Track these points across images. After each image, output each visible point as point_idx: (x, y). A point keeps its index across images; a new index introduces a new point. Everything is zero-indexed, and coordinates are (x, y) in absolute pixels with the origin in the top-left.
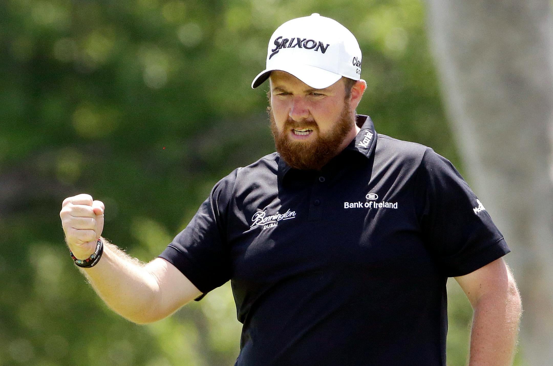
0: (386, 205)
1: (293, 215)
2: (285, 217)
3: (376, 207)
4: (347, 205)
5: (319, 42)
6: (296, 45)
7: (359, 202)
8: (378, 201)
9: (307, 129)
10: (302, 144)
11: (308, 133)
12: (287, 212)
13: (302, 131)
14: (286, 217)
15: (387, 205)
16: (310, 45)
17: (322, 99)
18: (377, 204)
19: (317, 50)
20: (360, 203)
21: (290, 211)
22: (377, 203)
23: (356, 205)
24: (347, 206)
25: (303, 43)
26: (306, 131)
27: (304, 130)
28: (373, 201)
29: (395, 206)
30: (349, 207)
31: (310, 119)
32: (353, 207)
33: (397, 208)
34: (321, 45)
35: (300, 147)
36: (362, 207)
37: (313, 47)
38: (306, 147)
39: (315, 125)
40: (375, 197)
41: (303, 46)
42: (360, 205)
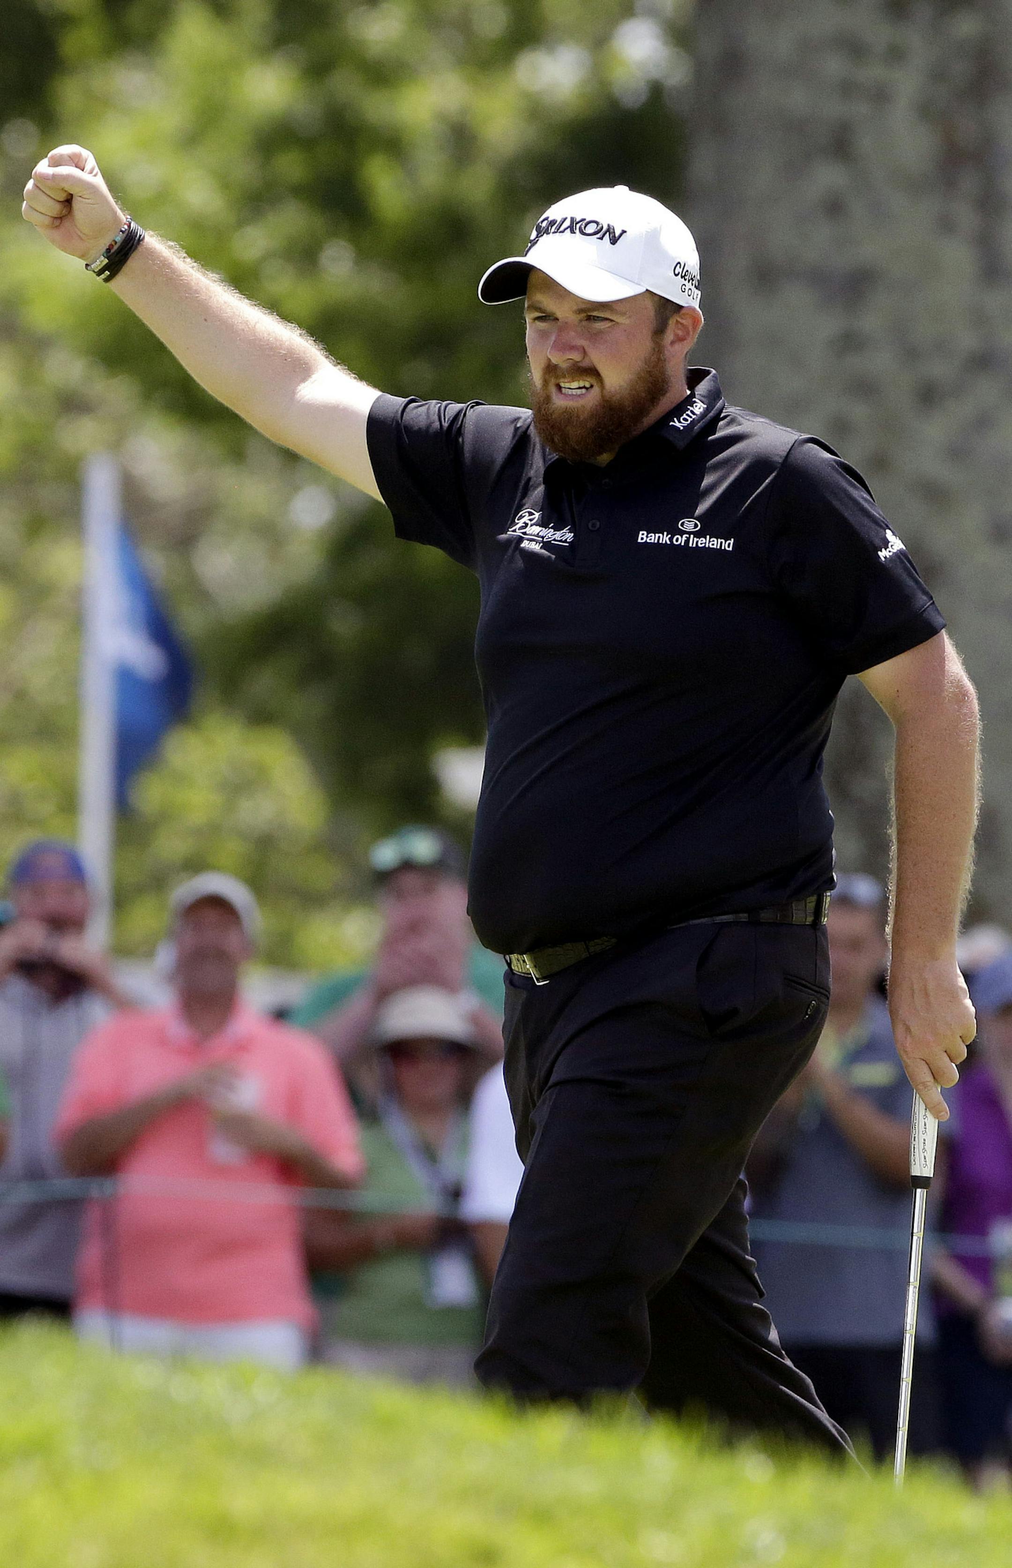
0: (711, 543)
1: (568, 540)
2: (556, 539)
3: (693, 545)
4: (643, 537)
5: (609, 225)
6: (567, 228)
7: (665, 533)
8: (698, 535)
9: (582, 384)
10: (570, 410)
11: (584, 391)
12: (564, 531)
13: (572, 387)
14: (559, 539)
15: (713, 543)
16: (591, 229)
17: (607, 327)
18: (696, 540)
19: (601, 238)
20: (667, 536)
21: (568, 531)
22: (697, 538)
23: (659, 537)
24: (642, 539)
25: (578, 226)
26: (580, 388)
27: (575, 385)
28: (690, 533)
29: (729, 547)
30: (646, 540)
31: (585, 364)
32: (652, 541)
33: (731, 549)
34: (610, 230)
35: (569, 416)
36: (668, 542)
37: (595, 232)
38: (578, 417)
39: (594, 375)
40: (695, 526)
41: (577, 231)
42: (665, 538)
